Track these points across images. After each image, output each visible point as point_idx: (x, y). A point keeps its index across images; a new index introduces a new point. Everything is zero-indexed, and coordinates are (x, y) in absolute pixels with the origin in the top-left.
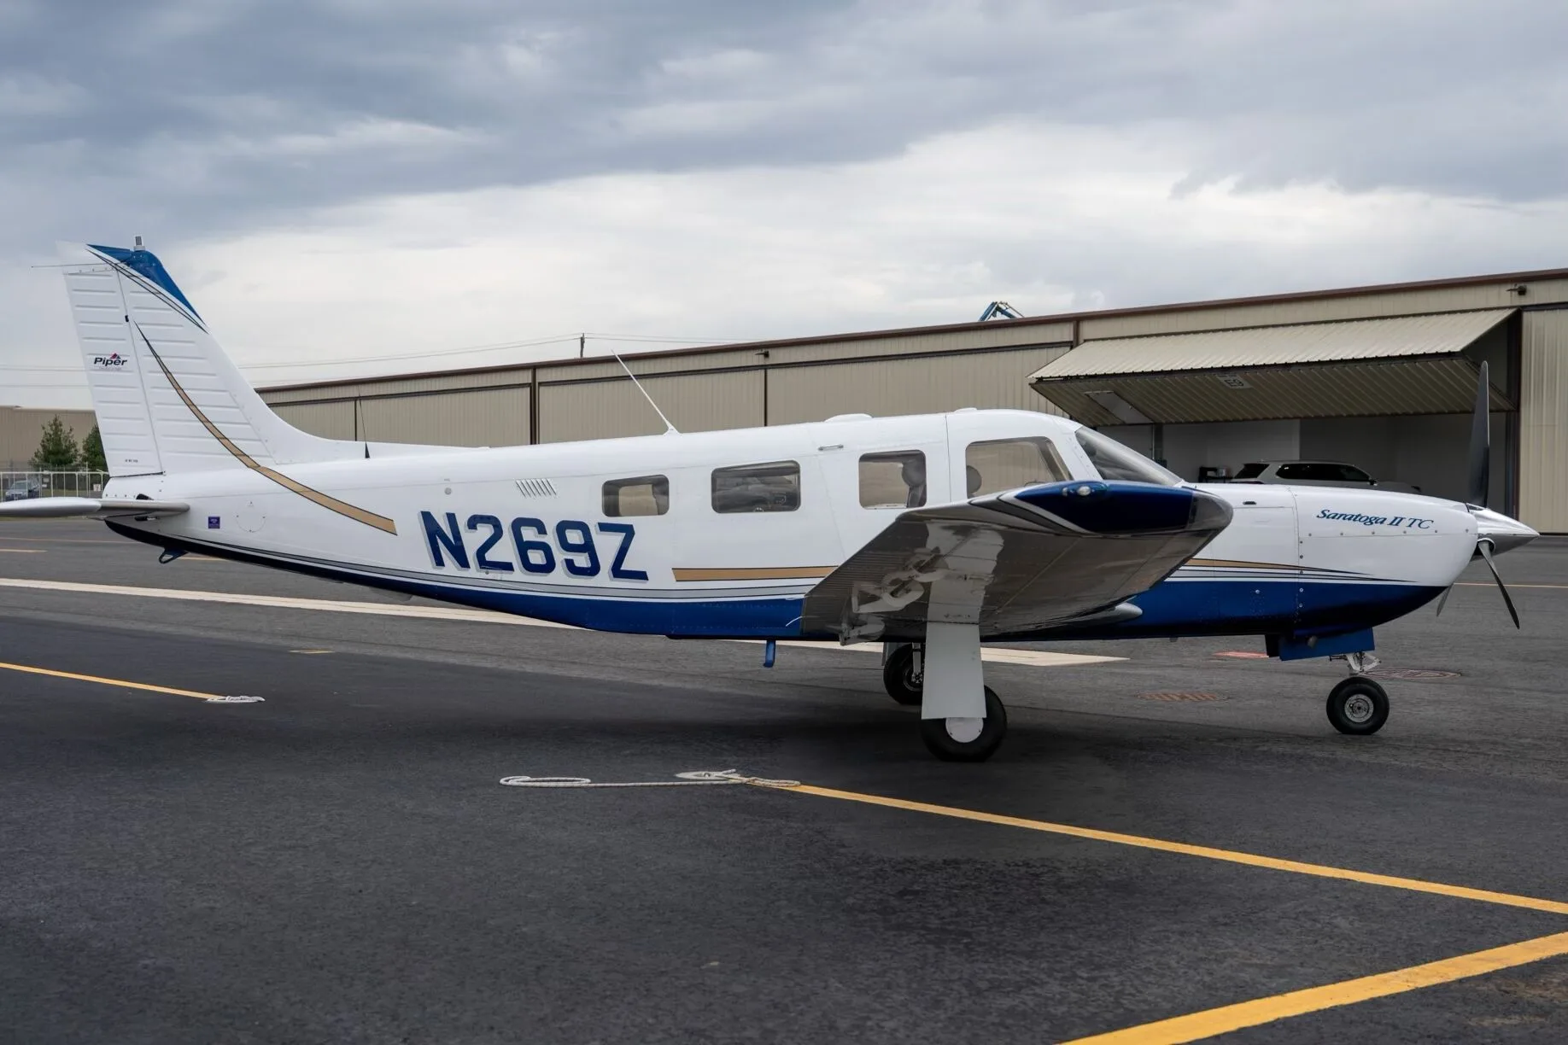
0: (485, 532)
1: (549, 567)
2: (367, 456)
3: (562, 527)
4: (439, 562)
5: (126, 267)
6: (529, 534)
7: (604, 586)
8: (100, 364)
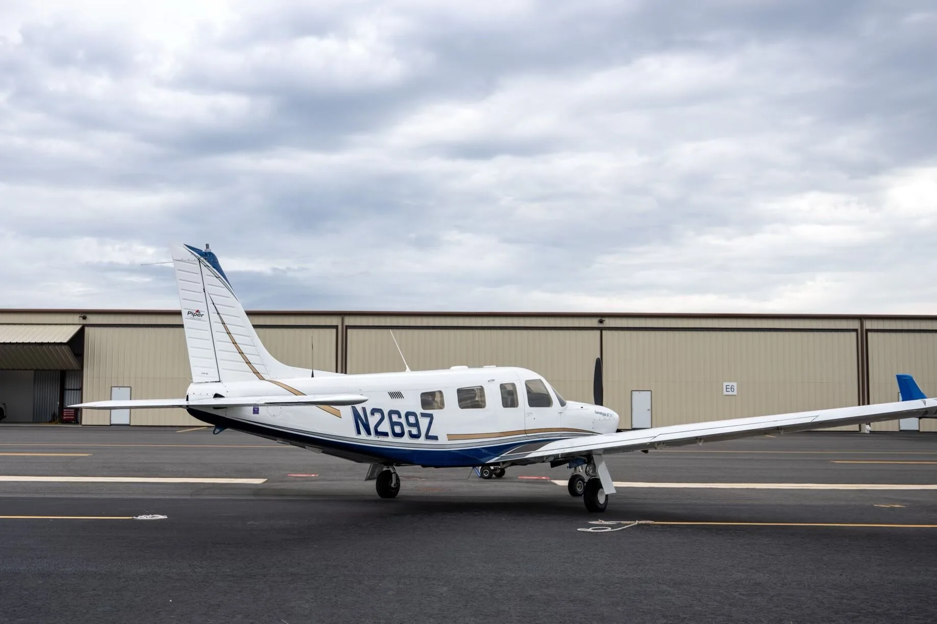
0: (378, 416)
1: (401, 435)
2: (313, 376)
3: (408, 414)
4: (359, 432)
5: (204, 260)
6: (395, 418)
7: (422, 443)
8: (190, 315)
